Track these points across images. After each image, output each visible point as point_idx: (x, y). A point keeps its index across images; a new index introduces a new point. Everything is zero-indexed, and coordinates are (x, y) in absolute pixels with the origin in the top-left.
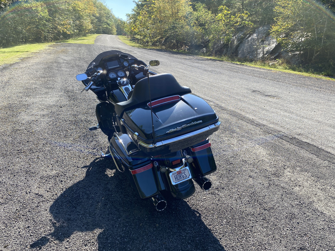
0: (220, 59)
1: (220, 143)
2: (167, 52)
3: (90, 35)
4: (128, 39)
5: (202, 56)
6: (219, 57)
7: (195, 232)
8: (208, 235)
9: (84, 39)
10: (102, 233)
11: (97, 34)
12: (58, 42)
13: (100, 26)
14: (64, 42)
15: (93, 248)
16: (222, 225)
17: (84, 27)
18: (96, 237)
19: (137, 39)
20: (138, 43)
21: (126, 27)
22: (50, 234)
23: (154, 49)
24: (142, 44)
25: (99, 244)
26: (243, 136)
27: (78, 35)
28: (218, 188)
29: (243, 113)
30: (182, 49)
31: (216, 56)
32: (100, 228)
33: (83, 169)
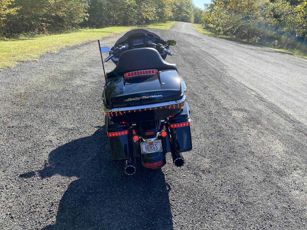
0: (291, 53)
1: (235, 131)
2: (235, 41)
3: (169, 22)
4: (202, 27)
5: (272, 48)
6: (290, 51)
7: (155, 203)
8: (165, 208)
9: (162, 25)
10: (76, 181)
11: (176, 21)
12: (139, 27)
13: (179, 14)
14: (145, 26)
15: (62, 190)
16: (186, 204)
17: (165, 15)
18: (70, 183)
19: (211, 28)
20: (210, 31)
21: (203, 16)
22: (39, 171)
23: (224, 37)
24: (214, 33)
25: (68, 189)
26: (267, 129)
27: (158, 21)
28: (204, 171)
29: (282, 107)
30: (252, 40)
31: (287, 49)
32: (77, 177)
33: (95, 128)
